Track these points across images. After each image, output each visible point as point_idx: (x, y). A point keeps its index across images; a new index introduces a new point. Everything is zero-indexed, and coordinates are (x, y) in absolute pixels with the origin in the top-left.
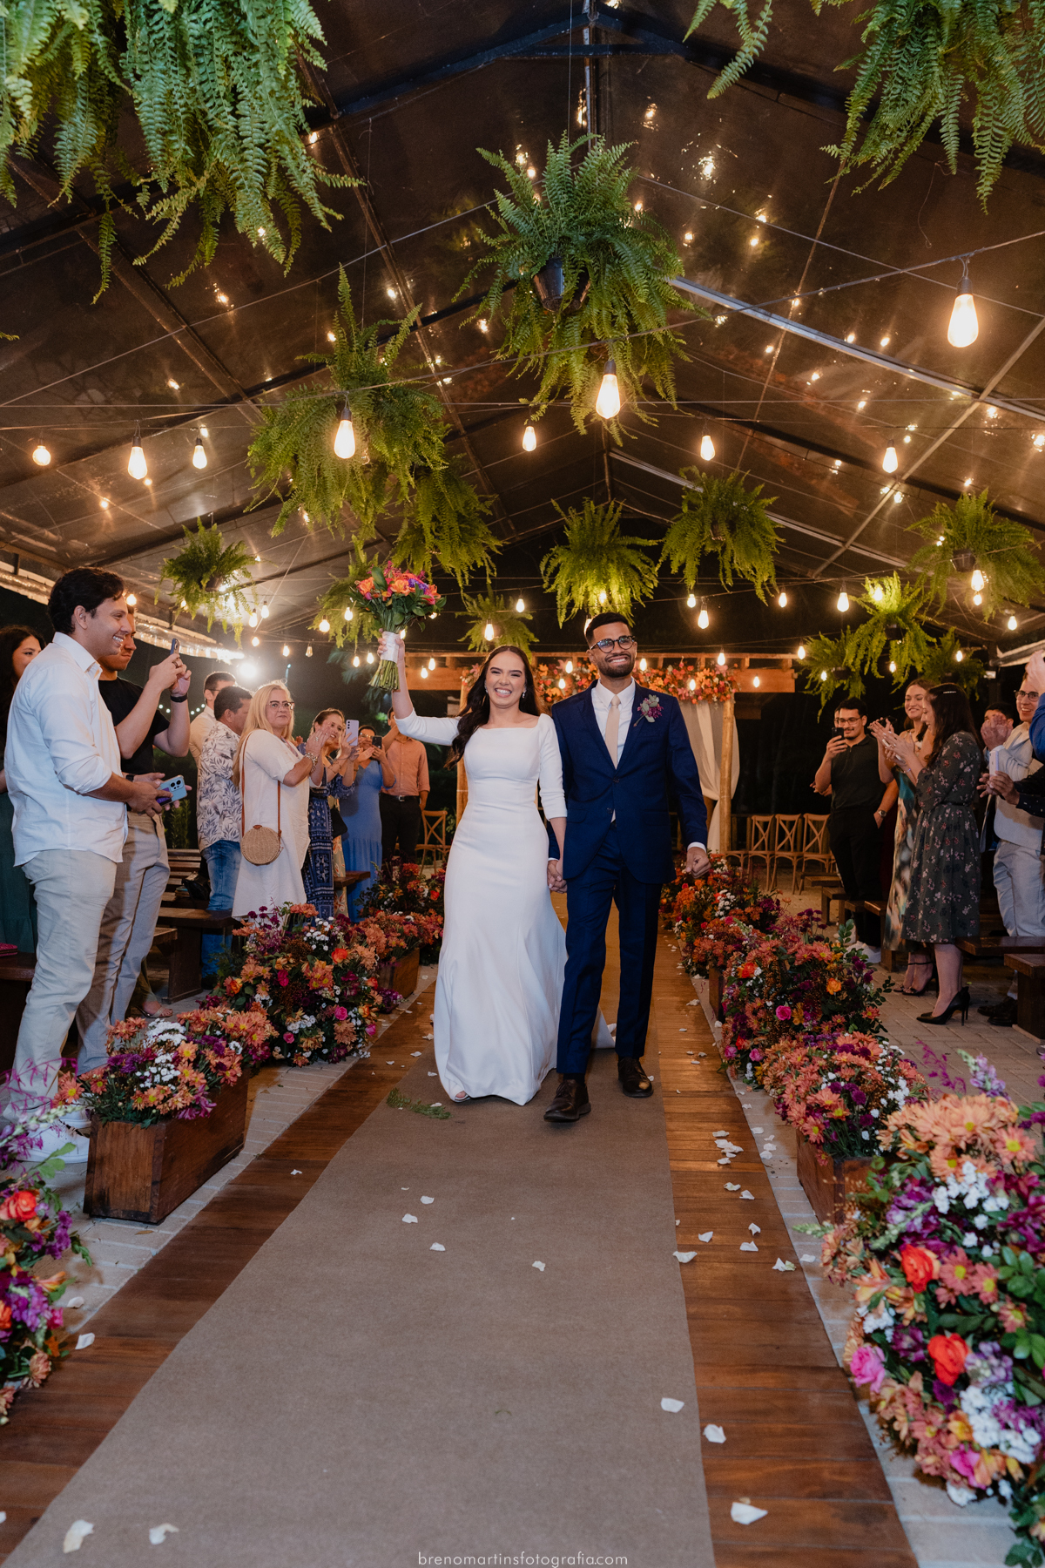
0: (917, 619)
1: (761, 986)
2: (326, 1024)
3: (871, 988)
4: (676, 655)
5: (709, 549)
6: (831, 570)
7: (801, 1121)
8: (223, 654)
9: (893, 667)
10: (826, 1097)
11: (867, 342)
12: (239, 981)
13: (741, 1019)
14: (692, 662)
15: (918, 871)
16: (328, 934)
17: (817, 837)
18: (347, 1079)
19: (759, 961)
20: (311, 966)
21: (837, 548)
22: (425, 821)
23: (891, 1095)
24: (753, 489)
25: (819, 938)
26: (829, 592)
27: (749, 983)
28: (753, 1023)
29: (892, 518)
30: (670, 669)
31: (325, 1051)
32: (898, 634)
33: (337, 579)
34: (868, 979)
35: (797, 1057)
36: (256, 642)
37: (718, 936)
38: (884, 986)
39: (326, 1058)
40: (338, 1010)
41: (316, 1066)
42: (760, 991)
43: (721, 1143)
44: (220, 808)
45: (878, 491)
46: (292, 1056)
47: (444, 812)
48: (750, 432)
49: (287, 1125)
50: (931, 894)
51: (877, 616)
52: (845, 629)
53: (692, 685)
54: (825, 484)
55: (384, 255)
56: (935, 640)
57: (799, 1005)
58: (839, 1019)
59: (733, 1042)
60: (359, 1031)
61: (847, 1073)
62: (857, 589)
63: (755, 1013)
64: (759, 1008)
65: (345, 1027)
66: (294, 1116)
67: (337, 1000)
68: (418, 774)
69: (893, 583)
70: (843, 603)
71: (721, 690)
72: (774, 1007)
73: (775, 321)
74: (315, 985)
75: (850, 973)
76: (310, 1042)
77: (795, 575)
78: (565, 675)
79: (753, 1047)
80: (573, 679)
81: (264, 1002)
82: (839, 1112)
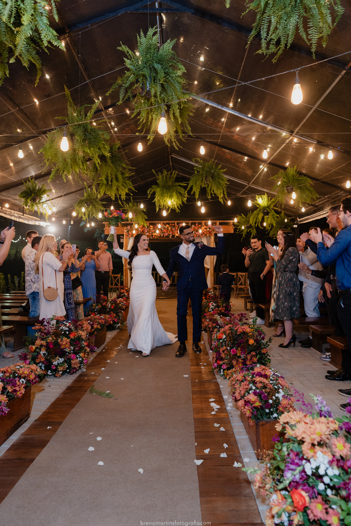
0: (273, 209)
1: (225, 342)
2: (68, 361)
3: (264, 342)
4: (195, 221)
5: (203, 186)
6: (244, 193)
7: (243, 408)
8: (42, 224)
9: (265, 224)
10: (252, 397)
11: (255, 116)
12: (34, 347)
13: (218, 353)
14: (200, 224)
15: (279, 295)
16: (68, 327)
17: (242, 280)
18: (76, 381)
19: (224, 333)
20: (62, 340)
21: (246, 186)
22: (113, 278)
23: (277, 395)
24: (218, 166)
25: (245, 324)
26: (245, 200)
27: (221, 341)
28: (223, 355)
29: (264, 176)
30: (193, 226)
31: (68, 371)
32: (267, 213)
33: (80, 198)
34: (263, 338)
35: (240, 377)
36: (54, 219)
37: (210, 320)
38: (269, 340)
39: (68, 373)
40: (72, 355)
41: (64, 376)
42: (225, 343)
43: (213, 404)
44: (33, 280)
45: (259, 167)
46: (55, 374)
47: (119, 275)
48: (217, 147)
49: (49, 404)
50: (284, 303)
51: (260, 208)
52: (249, 212)
53: (200, 231)
54: (242, 165)
55: (89, 84)
56: (278, 216)
57: (239, 349)
58: (253, 353)
59: (216, 362)
60: (81, 362)
61: (259, 385)
62: (254, 199)
63: (223, 351)
64: (225, 350)
65: (75, 362)
66: (53, 400)
67: (72, 352)
68: (109, 264)
69: (265, 197)
70: (249, 204)
71: (210, 233)
72: (230, 349)
73: (224, 109)
74: (63, 347)
75: (257, 336)
76: (62, 368)
77: (233, 195)
78: (158, 229)
79: (223, 364)
80: (161, 230)
81: (44, 354)
82: (257, 404)
